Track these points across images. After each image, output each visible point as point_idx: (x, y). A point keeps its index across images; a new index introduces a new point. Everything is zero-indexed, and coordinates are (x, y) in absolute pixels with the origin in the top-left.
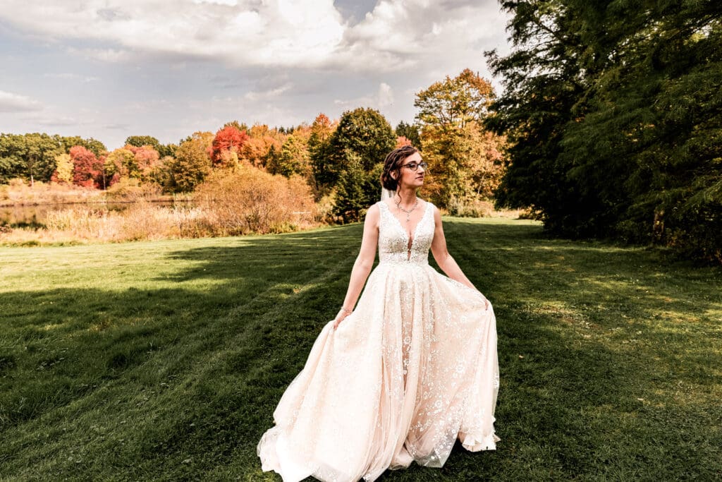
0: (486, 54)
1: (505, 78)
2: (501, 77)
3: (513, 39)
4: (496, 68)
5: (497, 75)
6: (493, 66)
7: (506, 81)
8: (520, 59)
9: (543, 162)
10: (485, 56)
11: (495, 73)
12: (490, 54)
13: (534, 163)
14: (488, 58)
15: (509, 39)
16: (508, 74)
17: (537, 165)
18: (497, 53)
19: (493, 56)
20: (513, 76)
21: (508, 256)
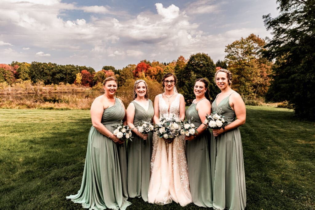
0: (264, 17)
1: (274, 31)
2: (272, 30)
3: (280, 8)
4: (269, 24)
5: (270, 29)
6: (268, 23)
7: (275, 32)
8: (284, 19)
9: (298, 76)
10: (263, 18)
11: (269, 27)
12: (267, 17)
13: (293, 76)
14: (265, 19)
15: (278, 8)
16: (276, 28)
17: (294, 77)
18: (270, 16)
19: (268, 18)
20: (279, 29)
21: (276, 133)
